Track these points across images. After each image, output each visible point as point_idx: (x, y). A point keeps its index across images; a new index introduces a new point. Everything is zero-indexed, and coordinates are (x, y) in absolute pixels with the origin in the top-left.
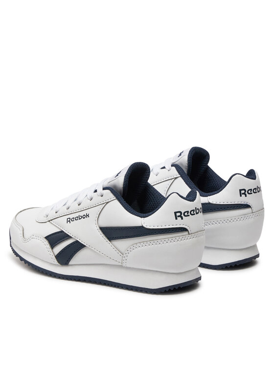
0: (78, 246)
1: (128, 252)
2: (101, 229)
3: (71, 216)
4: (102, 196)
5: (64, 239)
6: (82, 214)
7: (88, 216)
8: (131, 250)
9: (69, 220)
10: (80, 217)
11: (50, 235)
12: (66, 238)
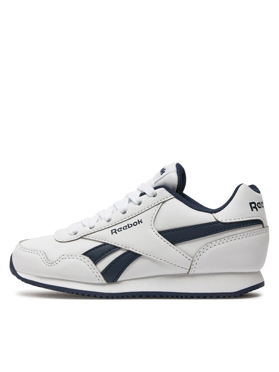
0: (130, 257)
1: (200, 253)
2: (160, 233)
3: (117, 227)
4: (154, 196)
5: (111, 251)
6: (131, 222)
7: (140, 222)
8: (204, 250)
9: (114, 232)
10: (130, 226)
11: (90, 251)
12: (114, 250)
